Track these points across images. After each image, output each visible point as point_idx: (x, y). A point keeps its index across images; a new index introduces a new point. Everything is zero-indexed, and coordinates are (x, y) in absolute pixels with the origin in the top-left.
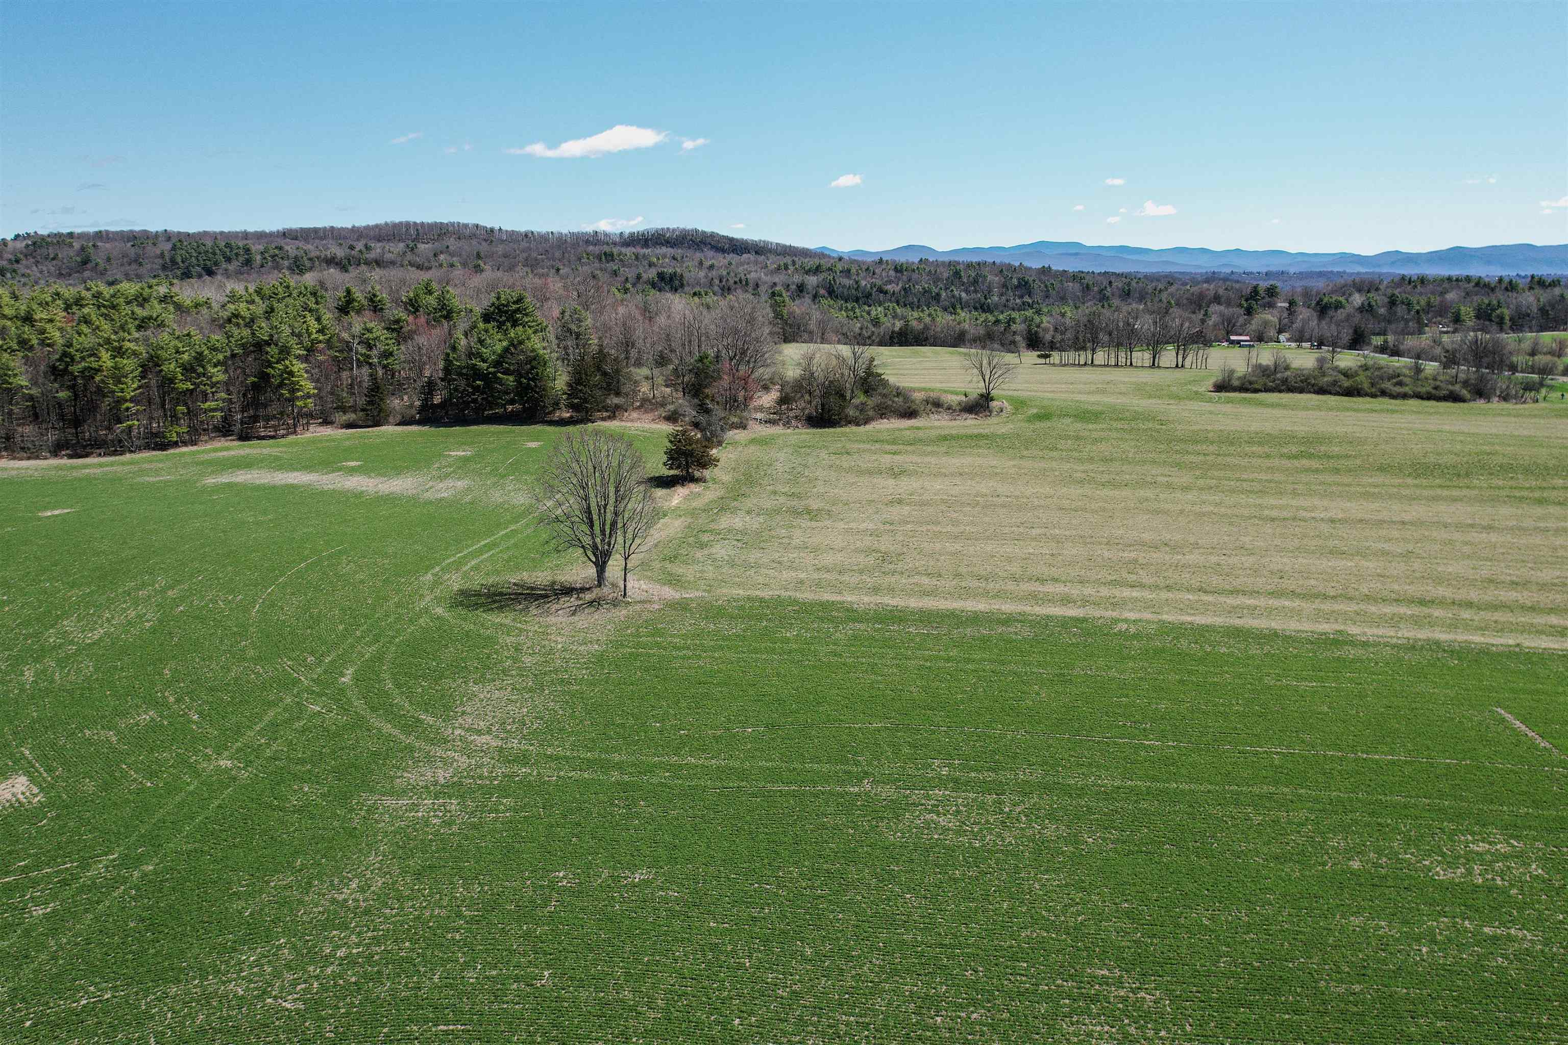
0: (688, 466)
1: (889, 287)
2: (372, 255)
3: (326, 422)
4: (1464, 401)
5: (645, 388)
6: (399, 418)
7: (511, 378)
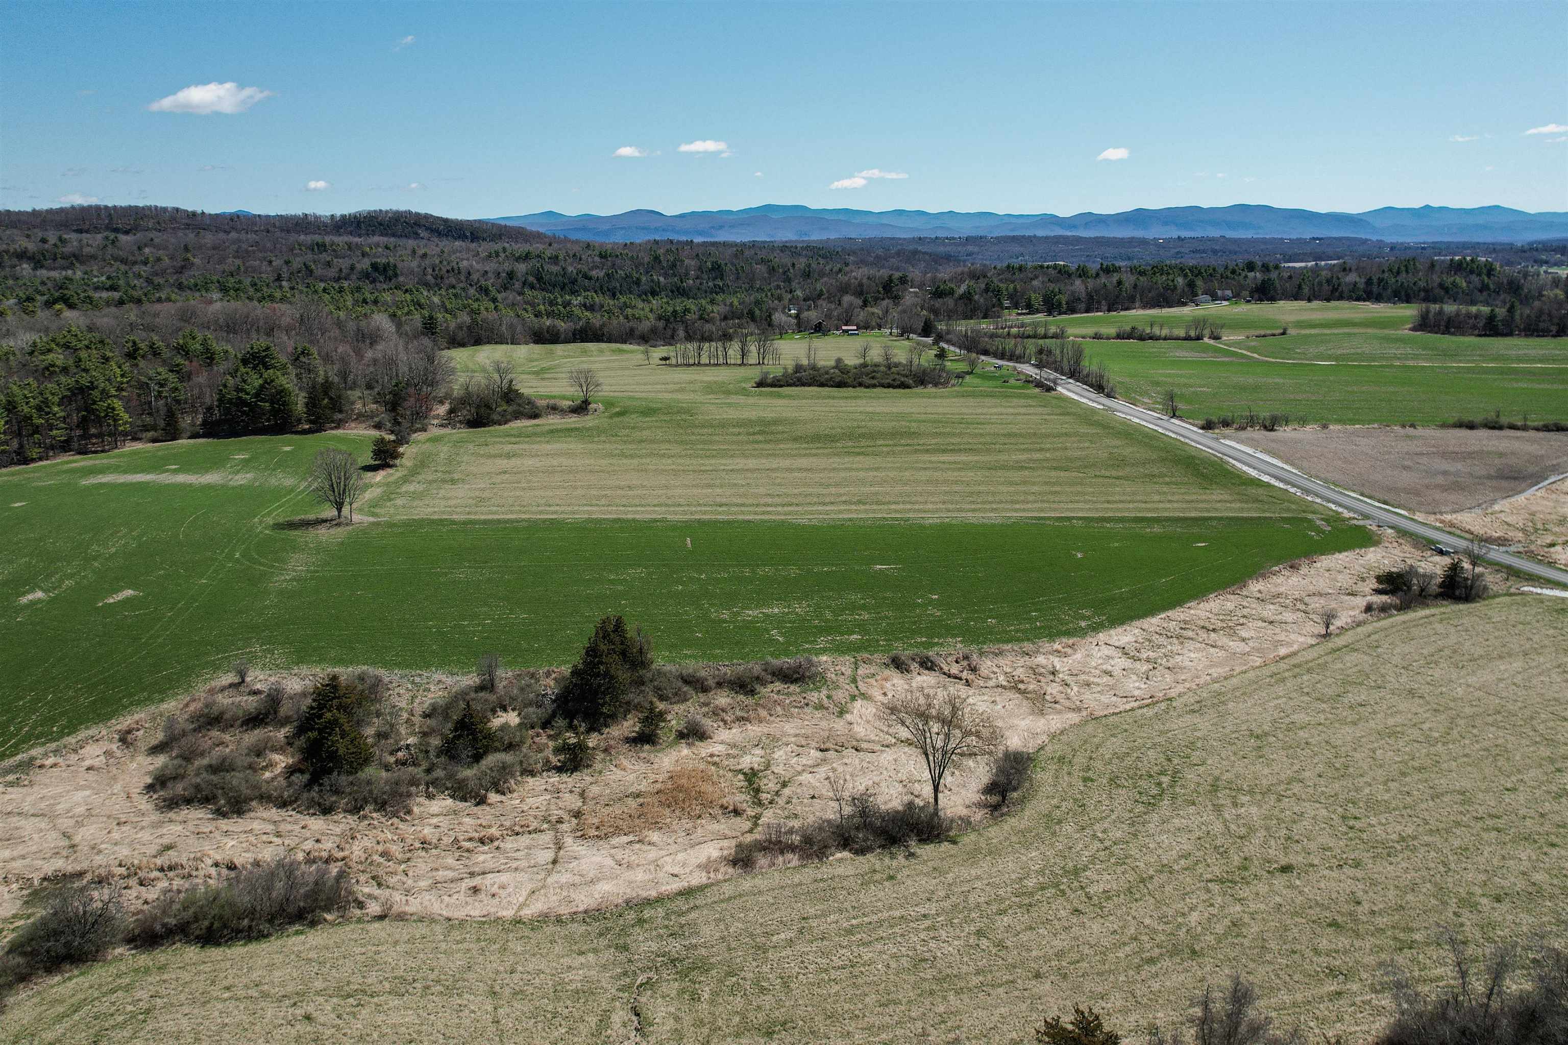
0: (385, 459)
1: (594, 273)
2: (68, 250)
3: (135, 439)
4: (908, 387)
5: (359, 406)
6: (189, 434)
7: (267, 404)
